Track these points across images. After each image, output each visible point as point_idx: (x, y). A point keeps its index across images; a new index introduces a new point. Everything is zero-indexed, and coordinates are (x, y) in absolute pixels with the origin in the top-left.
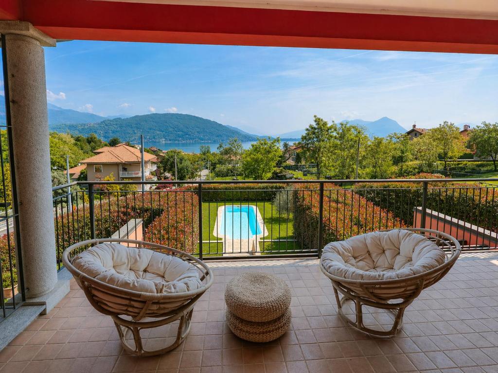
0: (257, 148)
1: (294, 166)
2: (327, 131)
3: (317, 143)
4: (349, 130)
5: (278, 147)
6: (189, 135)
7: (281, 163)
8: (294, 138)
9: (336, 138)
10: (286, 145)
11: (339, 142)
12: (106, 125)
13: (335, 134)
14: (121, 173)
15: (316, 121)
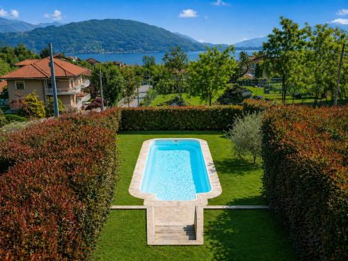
0: (206, 59)
1: (253, 80)
2: (298, 36)
3: (283, 52)
4: (328, 34)
5: (232, 58)
6: (132, 44)
7: (237, 77)
8: (253, 46)
9: (309, 45)
10: (243, 55)
11: (313, 51)
12: (38, 34)
13: (308, 40)
14: (46, 89)
15: (282, 23)
